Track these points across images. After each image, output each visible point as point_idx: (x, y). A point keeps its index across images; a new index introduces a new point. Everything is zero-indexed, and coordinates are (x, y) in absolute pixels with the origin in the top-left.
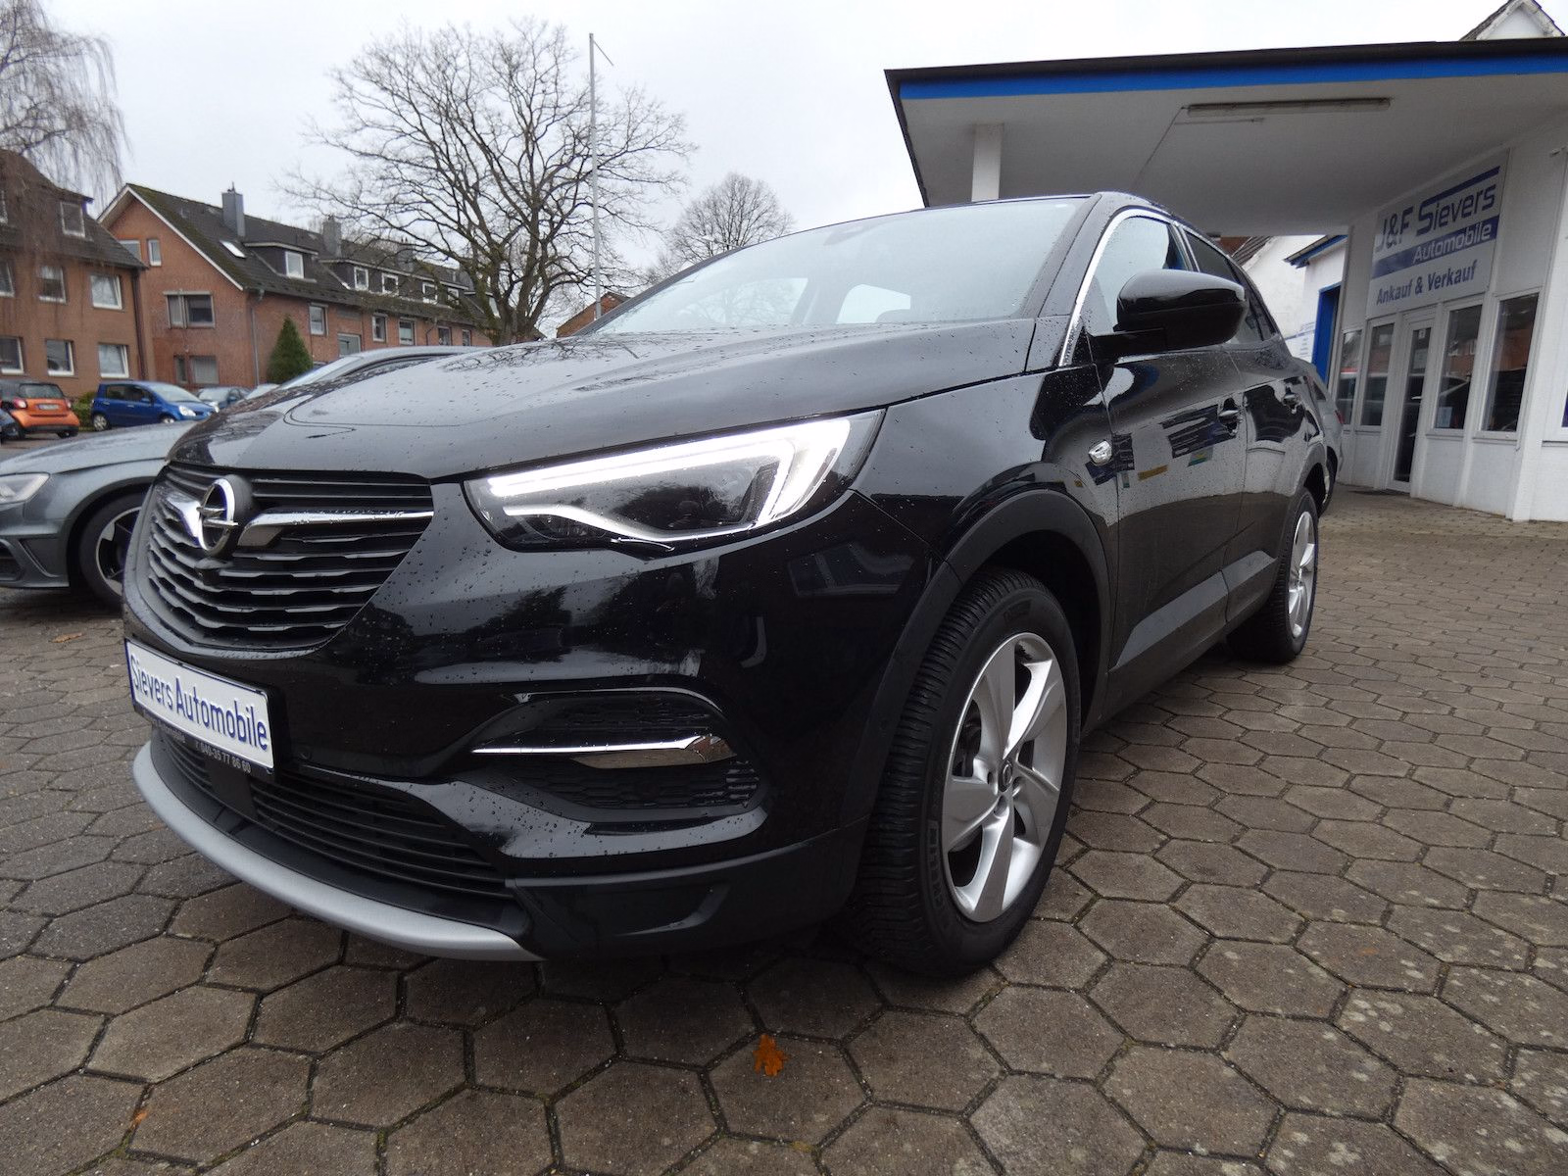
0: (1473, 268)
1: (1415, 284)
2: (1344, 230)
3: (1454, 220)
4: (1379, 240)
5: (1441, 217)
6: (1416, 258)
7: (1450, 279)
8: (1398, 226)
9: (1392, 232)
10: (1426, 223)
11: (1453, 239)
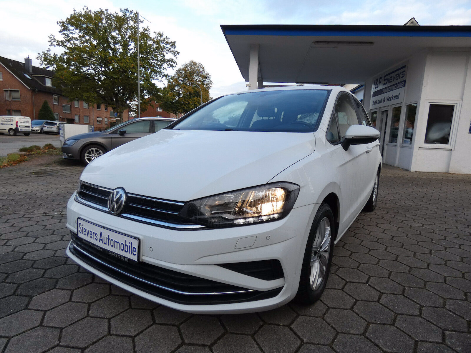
0: (399, 95)
1: (383, 100)
2: (363, 83)
3: (393, 81)
4: (373, 86)
5: (390, 80)
6: (383, 92)
7: (393, 98)
8: (378, 82)
9: (376, 84)
10: (386, 81)
11: (393, 86)
